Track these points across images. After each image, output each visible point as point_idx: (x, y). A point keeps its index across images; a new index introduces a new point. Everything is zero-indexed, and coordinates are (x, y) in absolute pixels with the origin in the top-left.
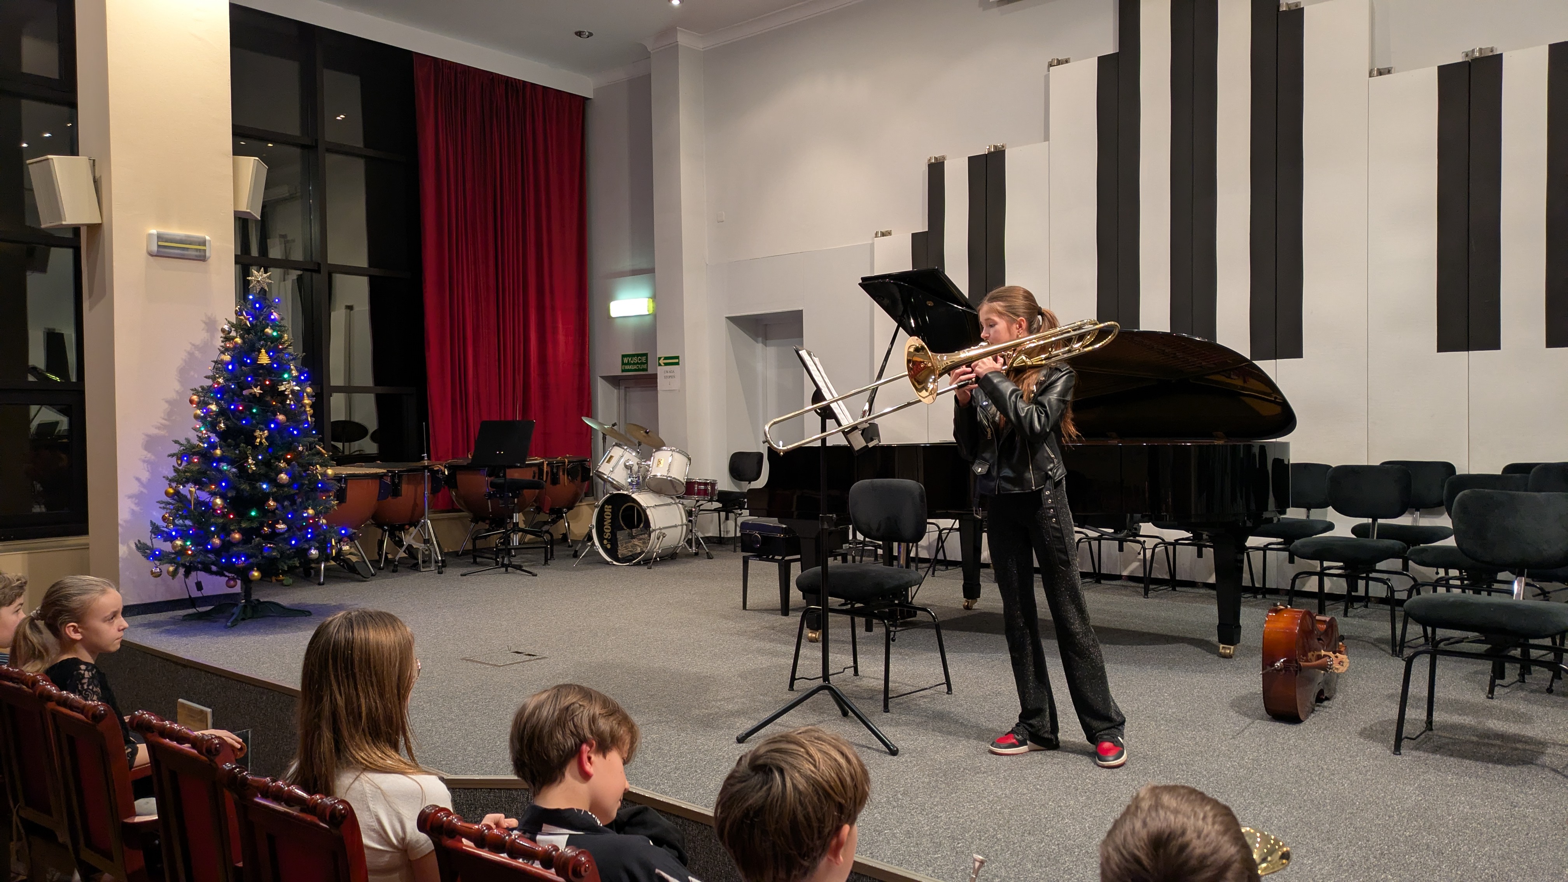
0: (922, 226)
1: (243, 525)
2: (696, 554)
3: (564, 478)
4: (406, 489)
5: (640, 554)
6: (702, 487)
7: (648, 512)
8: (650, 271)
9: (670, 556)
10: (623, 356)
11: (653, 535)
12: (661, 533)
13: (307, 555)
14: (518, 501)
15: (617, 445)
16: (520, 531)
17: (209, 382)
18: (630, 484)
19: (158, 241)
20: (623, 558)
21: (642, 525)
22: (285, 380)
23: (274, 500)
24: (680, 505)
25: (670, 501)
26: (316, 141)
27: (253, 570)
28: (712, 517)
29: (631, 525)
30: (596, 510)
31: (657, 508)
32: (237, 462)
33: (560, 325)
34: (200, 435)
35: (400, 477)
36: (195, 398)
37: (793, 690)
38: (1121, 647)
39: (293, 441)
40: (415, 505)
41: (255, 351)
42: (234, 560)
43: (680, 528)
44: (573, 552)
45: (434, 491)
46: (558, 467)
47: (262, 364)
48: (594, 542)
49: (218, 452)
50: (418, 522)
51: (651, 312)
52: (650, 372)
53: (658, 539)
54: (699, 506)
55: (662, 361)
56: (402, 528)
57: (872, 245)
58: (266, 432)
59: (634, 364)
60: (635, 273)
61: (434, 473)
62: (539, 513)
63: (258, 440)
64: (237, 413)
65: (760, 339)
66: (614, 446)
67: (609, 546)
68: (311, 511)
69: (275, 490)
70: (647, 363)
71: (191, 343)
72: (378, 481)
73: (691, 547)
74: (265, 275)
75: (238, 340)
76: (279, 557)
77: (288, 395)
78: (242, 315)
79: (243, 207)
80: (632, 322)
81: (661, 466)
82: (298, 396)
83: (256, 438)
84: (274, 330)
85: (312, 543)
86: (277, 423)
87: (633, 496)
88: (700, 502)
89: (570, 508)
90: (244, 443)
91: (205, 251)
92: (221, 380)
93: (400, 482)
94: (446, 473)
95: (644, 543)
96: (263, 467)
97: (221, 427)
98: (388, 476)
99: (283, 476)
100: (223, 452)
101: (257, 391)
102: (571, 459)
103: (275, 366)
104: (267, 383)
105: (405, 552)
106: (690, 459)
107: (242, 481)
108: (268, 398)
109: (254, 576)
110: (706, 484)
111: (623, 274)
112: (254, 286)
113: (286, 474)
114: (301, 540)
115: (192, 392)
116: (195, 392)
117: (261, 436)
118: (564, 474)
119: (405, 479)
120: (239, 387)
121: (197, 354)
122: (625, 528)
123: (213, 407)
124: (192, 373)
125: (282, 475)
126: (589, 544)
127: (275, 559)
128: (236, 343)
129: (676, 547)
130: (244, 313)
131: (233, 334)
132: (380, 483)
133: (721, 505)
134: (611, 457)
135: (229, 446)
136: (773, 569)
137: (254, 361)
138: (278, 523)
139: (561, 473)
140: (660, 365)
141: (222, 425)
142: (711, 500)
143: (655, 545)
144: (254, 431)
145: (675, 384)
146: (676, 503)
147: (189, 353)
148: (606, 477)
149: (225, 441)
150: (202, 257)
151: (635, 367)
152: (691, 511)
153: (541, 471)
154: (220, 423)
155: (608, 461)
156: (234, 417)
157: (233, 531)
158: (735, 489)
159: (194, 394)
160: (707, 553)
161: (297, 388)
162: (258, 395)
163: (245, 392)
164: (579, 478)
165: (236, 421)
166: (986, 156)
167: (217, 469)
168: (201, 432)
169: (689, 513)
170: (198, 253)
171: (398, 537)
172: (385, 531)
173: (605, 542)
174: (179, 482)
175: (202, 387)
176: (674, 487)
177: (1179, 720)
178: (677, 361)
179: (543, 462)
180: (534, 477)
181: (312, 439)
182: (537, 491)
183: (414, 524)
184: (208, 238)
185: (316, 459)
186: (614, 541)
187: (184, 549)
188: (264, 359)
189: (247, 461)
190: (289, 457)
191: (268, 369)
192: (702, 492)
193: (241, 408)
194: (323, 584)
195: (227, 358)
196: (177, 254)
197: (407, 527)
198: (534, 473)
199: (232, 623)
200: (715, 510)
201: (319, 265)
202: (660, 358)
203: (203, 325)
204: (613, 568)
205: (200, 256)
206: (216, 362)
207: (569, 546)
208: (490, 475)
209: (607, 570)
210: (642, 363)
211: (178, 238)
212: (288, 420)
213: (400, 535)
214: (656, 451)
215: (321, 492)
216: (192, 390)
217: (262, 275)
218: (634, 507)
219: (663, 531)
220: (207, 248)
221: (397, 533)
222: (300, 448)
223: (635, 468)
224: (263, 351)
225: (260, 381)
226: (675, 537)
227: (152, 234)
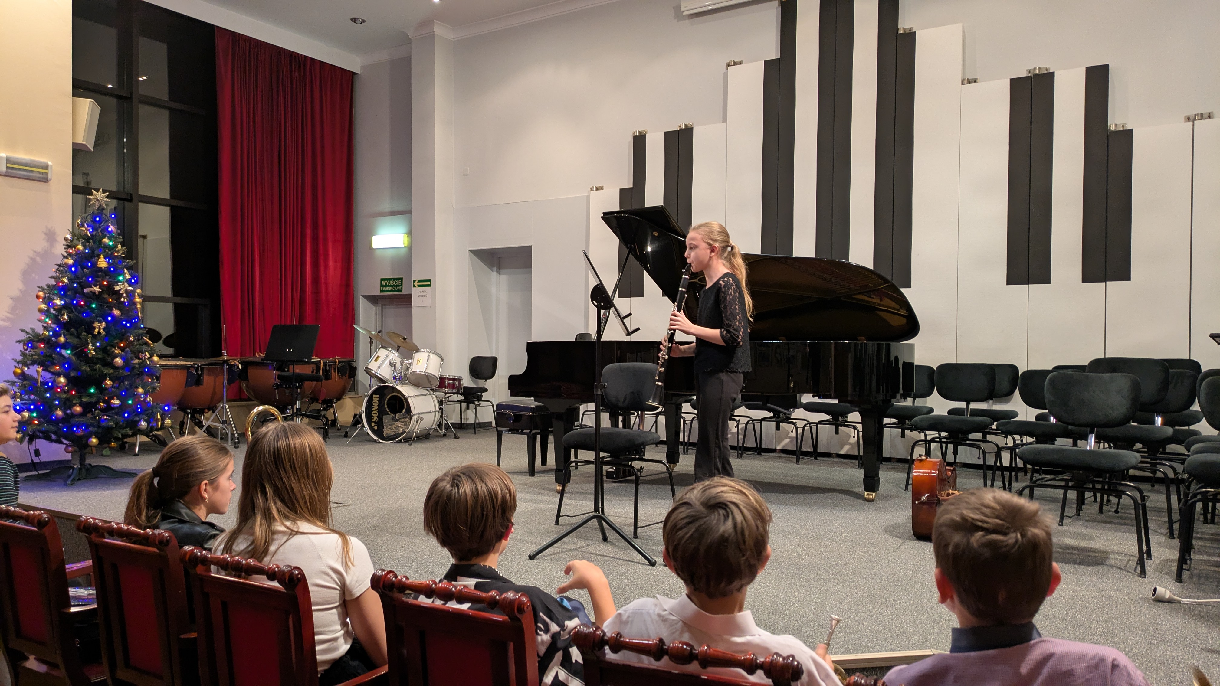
0: (628, 183)
1: (85, 400)
2: (445, 435)
3: (335, 375)
4: (207, 380)
5: (402, 434)
6: (451, 382)
7: (409, 400)
8: (407, 212)
9: (425, 437)
10: (382, 280)
11: (413, 419)
12: (419, 417)
13: (137, 426)
14: (300, 391)
15: (383, 347)
16: (301, 415)
17: (53, 282)
18: (394, 378)
19: (7, 163)
20: (388, 437)
21: (404, 411)
22: (120, 281)
23: (111, 380)
24: (434, 396)
25: (427, 392)
26: (131, 93)
27: (91, 437)
28: (455, 407)
29: (394, 412)
30: (366, 399)
31: (416, 397)
32: (78, 348)
33: (330, 253)
34: (45, 325)
35: (202, 369)
36: (41, 294)
37: (558, 524)
38: (792, 495)
39: (126, 332)
40: (214, 393)
41: (94, 257)
42: (75, 429)
43: (433, 413)
44: (343, 434)
45: (229, 383)
46: (330, 366)
47: (101, 268)
48: (363, 424)
49: (62, 339)
50: (216, 407)
51: (406, 245)
52: (405, 292)
53: (417, 422)
54: (448, 397)
55: (416, 284)
56: (202, 411)
57: (588, 198)
58: (104, 323)
59: (391, 286)
60: (393, 213)
61: (231, 367)
62: (312, 403)
63: (97, 330)
64: (79, 308)
65: (495, 269)
66: (380, 348)
67: (376, 428)
68: (140, 390)
69: (111, 371)
70: (402, 285)
71: (33, 250)
72: (186, 371)
73: (441, 429)
74: (103, 195)
75: (80, 247)
76: (114, 426)
77: (122, 294)
78: (83, 226)
79: (80, 140)
80: (390, 253)
81: (420, 364)
82: (130, 294)
83: (95, 328)
84: (110, 241)
85: (141, 416)
86: (113, 317)
87: (397, 387)
88: (448, 395)
89: (339, 399)
90: (85, 332)
91: (47, 174)
92: (65, 280)
93: (202, 373)
94: (240, 367)
95: (405, 425)
96: (101, 352)
97: (65, 319)
98: (194, 368)
99: (119, 361)
100: (66, 339)
101: (97, 289)
102: (341, 360)
103: (112, 269)
104: (105, 283)
105: (204, 432)
106: (442, 359)
107: (83, 363)
108: (106, 296)
109: (93, 442)
110: (454, 380)
111: (382, 215)
112: (93, 204)
113: (121, 358)
114: (132, 414)
115: (39, 289)
116: (42, 289)
117: (99, 327)
118: (335, 372)
119: (205, 371)
120: (81, 286)
121: (38, 259)
122: (390, 413)
123: (58, 302)
124: (34, 275)
125: (118, 359)
126: (360, 426)
127: (111, 428)
128: (78, 250)
129: (430, 429)
130: (86, 225)
131: (75, 242)
132: (187, 373)
133: (463, 398)
134: (378, 357)
135: (71, 334)
136: (522, 440)
137: (94, 264)
138: (113, 399)
139: (333, 371)
140: (414, 286)
141: (66, 317)
142: (457, 393)
143: (415, 427)
144: (93, 323)
145: (427, 302)
146: (430, 394)
147: (31, 258)
148: (374, 372)
149: (68, 330)
150: (44, 179)
151: (392, 289)
152: (442, 401)
153: (318, 368)
154: (64, 315)
155: (376, 360)
156: (75, 309)
157: (75, 405)
158: (473, 385)
159: (40, 291)
160: (454, 434)
161: (130, 288)
162: (97, 293)
163: (86, 290)
164: (347, 375)
165: (77, 314)
166: (678, 132)
167: (60, 354)
168: (46, 322)
169: (441, 403)
170: (41, 176)
171: (198, 419)
172: (188, 414)
173: (373, 424)
174: (24, 364)
175: (48, 286)
176: (429, 381)
177: (852, 541)
178: (429, 283)
179: (320, 361)
180: (313, 372)
181: (141, 331)
182: (315, 383)
183: (213, 409)
184: (50, 163)
185: (145, 348)
186: (380, 423)
187: (31, 419)
188: (103, 263)
189: (88, 347)
190: (122, 345)
191: (106, 272)
192: (451, 386)
193: (82, 303)
194: (138, 455)
195: (70, 261)
196: (21, 175)
197: (206, 410)
198: (313, 368)
199: (71, 481)
200: (458, 401)
201: (131, 195)
202: (414, 281)
203: (44, 236)
204: (380, 445)
205: (43, 178)
206: (60, 266)
207: (338, 430)
208: (278, 370)
209: (376, 445)
210: (399, 286)
211: (24, 161)
212: (122, 315)
213: (199, 417)
214: (416, 352)
215: (147, 375)
216: (39, 287)
217: (100, 195)
218: (396, 396)
219: (421, 416)
220: (49, 171)
221: (197, 416)
222: (132, 339)
223: (398, 366)
224: (102, 256)
225: (99, 281)
226: (429, 421)
227: (3, 157)
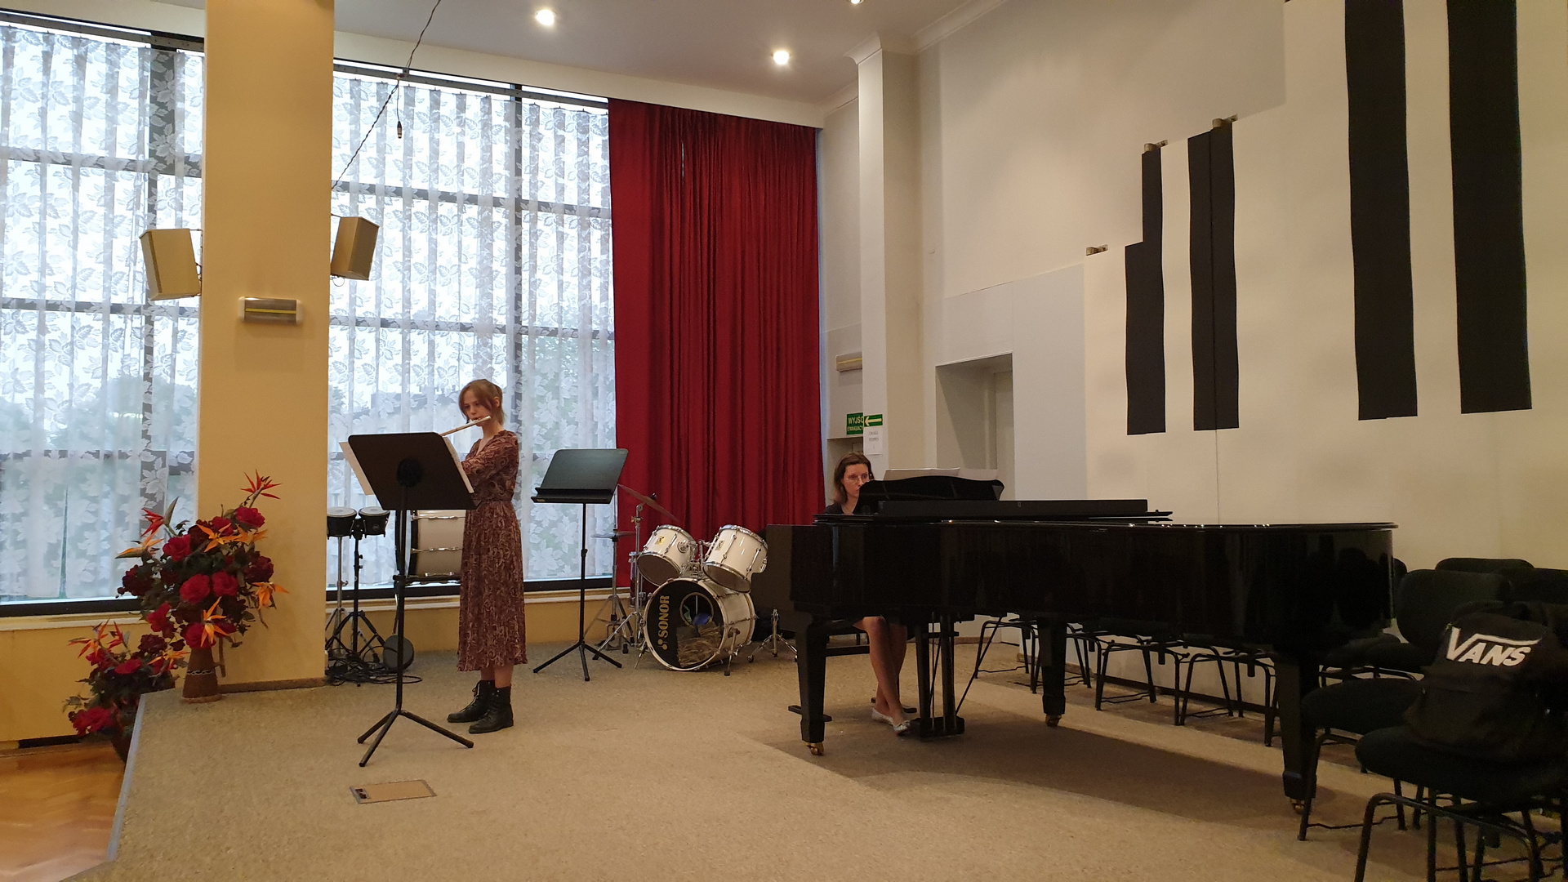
0: (1136, 235)
10: (849, 416)
19: (245, 308)
55: (867, 421)
57: (1083, 266)
59: (858, 424)
91: (295, 315)
140: (866, 426)
145: (879, 448)
150: (292, 322)
151: (858, 428)
166: (1210, 133)
170: (289, 318)
178: (879, 420)
184: (298, 302)
196: (264, 320)
202: (866, 418)
211: (271, 303)
220: (297, 312)
227: (241, 301)
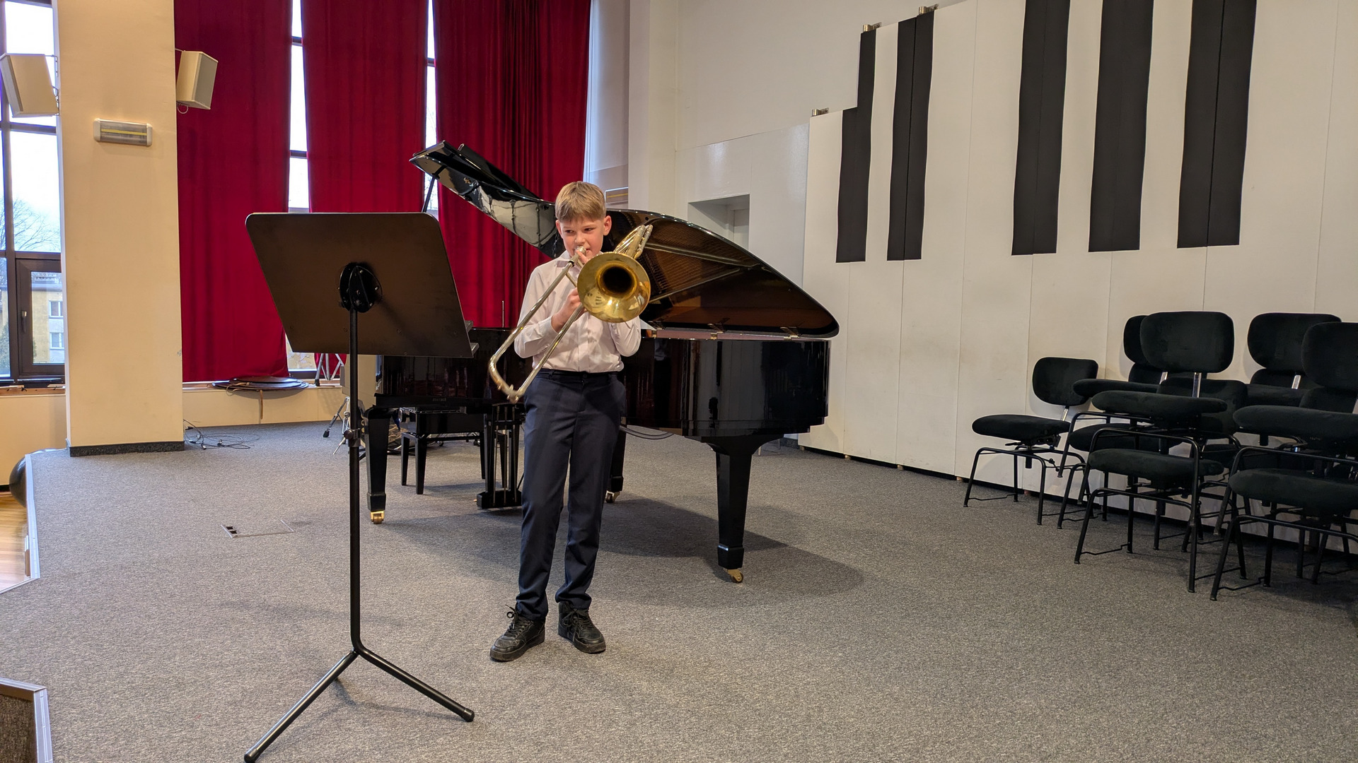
0: (852, 101)
19: (99, 128)
79: (189, 97)
91: (146, 137)
150: (143, 143)
166: (915, 18)
170: (139, 139)
184: (147, 126)
196: (119, 140)
211: (122, 125)
220: (148, 134)
227: (96, 122)
